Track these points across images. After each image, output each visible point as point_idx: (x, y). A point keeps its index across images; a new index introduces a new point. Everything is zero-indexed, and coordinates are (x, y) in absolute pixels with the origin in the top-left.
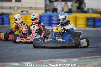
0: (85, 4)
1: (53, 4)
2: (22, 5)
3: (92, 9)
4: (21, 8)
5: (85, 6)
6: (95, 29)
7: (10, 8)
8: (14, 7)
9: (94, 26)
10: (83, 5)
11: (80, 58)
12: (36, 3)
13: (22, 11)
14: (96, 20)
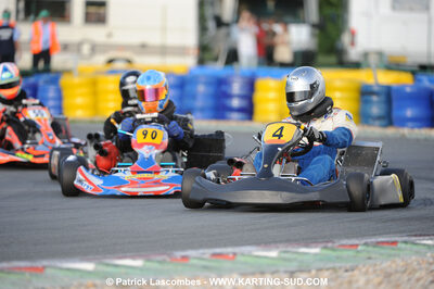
0: (353, 34)
1: (228, 35)
2: (109, 35)
3: (380, 54)
4: (106, 48)
5: (353, 44)
6: (391, 131)
7: (65, 47)
8: (79, 46)
9: (388, 120)
10: (346, 39)
11: (330, 245)
12: (164, 29)
13: (111, 61)
14: (394, 96)
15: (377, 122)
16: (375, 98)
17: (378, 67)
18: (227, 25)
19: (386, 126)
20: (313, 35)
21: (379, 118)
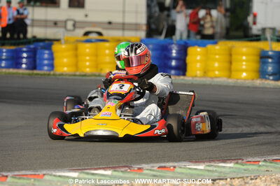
0: (255, 16)
1: (169, 16)
2: (86, 16)
3: (273, 29)
5: (255, 23)
7: (56, 24)
8: (66, 22)
10: (250, 19)
11: (240, 161)
12: (124, 12)
13: (87, 34)
15: (271, 78)
16: (270, 60)
17: (272, 40)
18: (168, 9)
19: (277, 80)
21: (272, 74)
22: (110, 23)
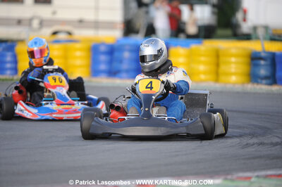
0: (245, 12)
1: (147, 13)
2: (54, 13)
3: (266, 28)
5: (245, 20)
6: (275, 88)
7: (19, 22)
8: (31, 20)
9: (273, 79)
10: (239, 16)
11: (229, 177)
12: (97, 8)
13: (55, 33)
14: (277, 60)
15: (264, 81)
16: (262, 62)
17: (265, 39)
18: (147, 5)
19: (271, 84)
20: (213, 13)
21: (266, 78)
22: (81, 21)
